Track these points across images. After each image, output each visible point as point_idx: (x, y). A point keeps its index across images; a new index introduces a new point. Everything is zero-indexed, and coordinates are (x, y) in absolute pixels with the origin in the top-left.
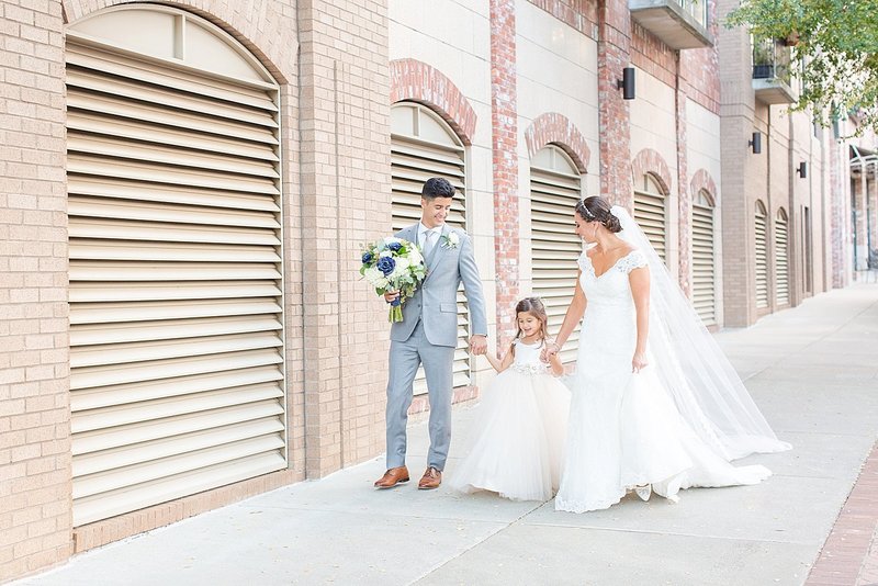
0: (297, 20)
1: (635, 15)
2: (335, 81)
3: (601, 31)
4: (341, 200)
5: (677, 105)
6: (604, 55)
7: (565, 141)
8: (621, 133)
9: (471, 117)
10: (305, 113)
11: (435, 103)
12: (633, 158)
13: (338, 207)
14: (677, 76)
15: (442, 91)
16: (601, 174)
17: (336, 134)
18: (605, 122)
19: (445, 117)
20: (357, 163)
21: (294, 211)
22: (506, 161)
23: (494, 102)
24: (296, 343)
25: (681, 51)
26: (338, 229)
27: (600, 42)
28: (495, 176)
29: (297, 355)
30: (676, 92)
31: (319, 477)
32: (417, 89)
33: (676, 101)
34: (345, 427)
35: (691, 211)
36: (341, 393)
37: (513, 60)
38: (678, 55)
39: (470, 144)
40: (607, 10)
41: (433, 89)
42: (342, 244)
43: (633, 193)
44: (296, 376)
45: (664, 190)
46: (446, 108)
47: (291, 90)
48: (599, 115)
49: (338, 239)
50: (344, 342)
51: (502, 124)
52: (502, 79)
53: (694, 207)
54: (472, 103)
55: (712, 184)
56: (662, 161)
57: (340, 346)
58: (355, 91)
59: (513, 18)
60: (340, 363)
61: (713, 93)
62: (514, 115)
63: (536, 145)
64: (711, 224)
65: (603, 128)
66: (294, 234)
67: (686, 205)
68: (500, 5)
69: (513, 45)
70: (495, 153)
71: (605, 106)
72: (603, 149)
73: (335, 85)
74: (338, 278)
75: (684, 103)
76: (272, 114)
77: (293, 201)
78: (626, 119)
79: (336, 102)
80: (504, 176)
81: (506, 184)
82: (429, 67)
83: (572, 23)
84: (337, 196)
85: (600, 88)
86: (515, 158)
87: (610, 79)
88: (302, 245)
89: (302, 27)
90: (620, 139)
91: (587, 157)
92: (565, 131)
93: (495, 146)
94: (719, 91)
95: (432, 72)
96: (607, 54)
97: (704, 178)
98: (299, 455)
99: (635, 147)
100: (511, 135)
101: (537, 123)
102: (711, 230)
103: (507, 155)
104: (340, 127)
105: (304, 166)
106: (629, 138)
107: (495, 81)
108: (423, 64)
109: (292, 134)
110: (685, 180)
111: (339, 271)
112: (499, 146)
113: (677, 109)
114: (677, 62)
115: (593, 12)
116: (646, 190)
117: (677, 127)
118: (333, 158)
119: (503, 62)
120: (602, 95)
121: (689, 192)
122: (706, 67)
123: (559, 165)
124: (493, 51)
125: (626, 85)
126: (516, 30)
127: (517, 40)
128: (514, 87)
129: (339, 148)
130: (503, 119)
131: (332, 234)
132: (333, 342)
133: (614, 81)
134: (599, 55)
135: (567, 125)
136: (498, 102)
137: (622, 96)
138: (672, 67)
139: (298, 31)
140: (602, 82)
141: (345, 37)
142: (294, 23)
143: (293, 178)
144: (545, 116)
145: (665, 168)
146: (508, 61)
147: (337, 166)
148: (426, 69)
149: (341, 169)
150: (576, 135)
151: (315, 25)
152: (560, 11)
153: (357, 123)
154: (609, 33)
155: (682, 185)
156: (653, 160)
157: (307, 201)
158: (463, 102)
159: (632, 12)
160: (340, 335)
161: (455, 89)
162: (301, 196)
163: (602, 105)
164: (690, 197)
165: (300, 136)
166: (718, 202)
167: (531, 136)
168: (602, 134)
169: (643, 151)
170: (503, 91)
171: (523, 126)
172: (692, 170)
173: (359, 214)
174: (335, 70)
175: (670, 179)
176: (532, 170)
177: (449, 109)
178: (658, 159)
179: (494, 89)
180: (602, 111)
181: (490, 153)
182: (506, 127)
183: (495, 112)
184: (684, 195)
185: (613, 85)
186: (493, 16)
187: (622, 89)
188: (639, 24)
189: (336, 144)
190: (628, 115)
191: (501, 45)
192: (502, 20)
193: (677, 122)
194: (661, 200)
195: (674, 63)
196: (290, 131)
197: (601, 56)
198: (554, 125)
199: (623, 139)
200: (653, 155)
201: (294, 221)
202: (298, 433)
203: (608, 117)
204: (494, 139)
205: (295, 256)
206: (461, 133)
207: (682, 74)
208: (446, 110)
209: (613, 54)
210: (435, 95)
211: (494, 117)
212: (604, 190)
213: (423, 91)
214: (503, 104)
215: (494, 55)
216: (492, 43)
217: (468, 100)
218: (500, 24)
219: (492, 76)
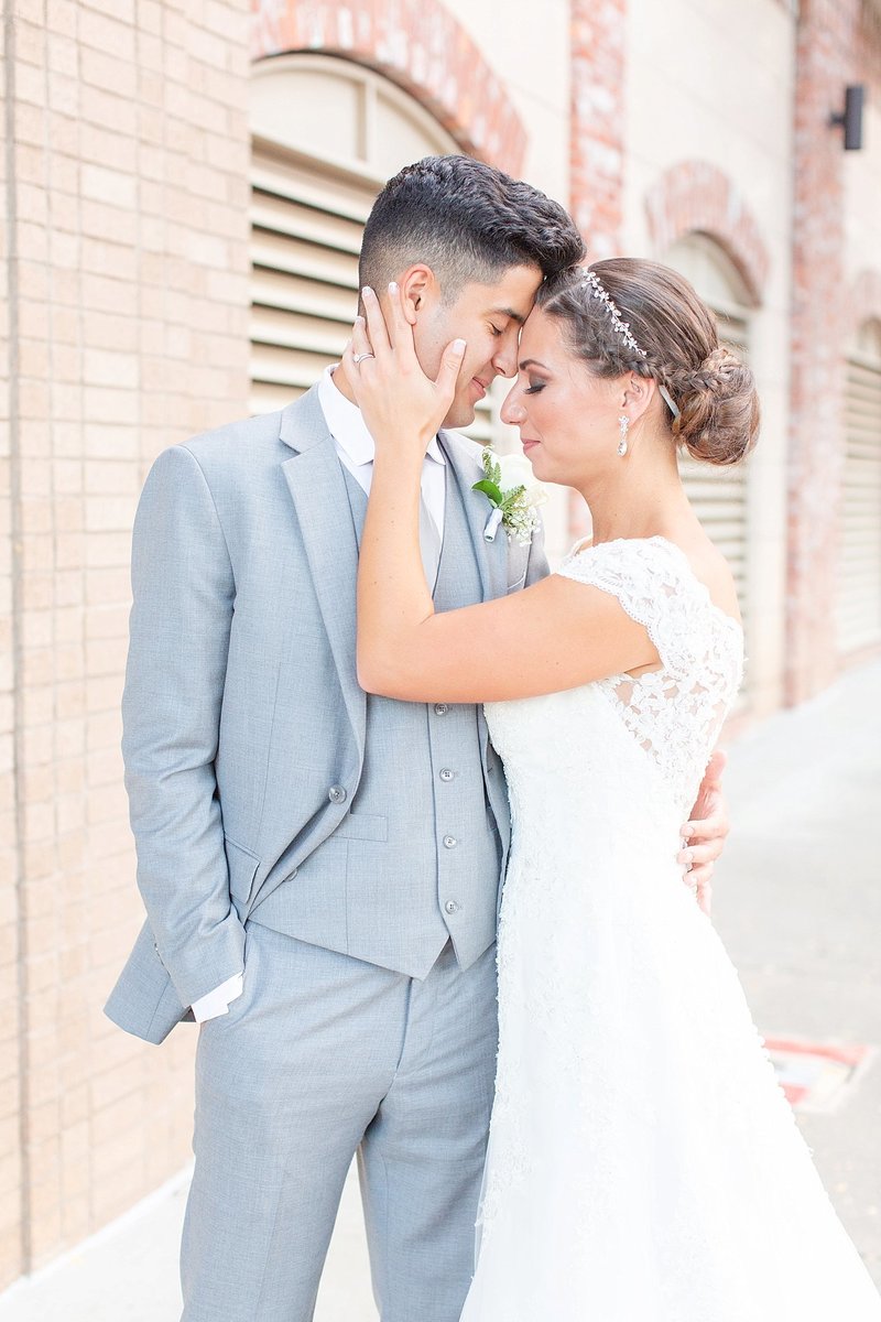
7: (726, 229)
9: (514, 134)
15: (438, 44)
19: (444, 119)
23: (574, 109)
27: (799, 22)
32: (364, 26)
37: (621, 8)
41: (415, 35)
46: (447, 94)
48: (795, 180)
51: (592, 162)
52: (594, 52)
62: (618, 146)
63: (669, 231)
65: (802, 210)
71: (806, 162)
72: (798, 257)
85: (798, 124)
90: (827, 238)
92: (724, 207)
100: (612, 197)
101: (670, 178)
107: (579, 52)
112: (584, 218)
119: (599, 9)
125: (850, 121)
128: (622, 76)
130: (600, 157)
134: (798, 49)
135: (730, 196)
136: (584, 108)
137: (839, 142)
144: (688, 167)
146: (610, 10)
150: (746, 221)
158: (495, 93)
161: (474, 52)
167: (658, 206)
168: (797, 224)
170: (597, 80)
179: (575, 73)
180: (799, 173)
182: (601, 175)
183: (575, 131)
187: (840, 131)
197: (802, 52)
199: (833, 240)
210: (419, 53)
211: (574, 146)
212: (796, 347)
213: (379, 35)
214: (597, 113)
217: (509, 89)
219: (570, 37)
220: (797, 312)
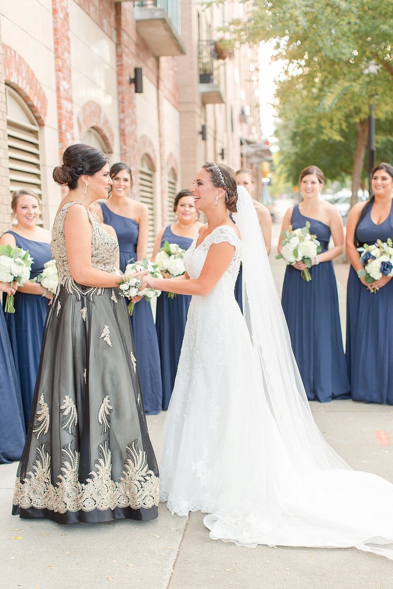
3: (119, 36)
5: (158, 100)
6: (122, 55)
7: (100, 126)
9: (43, 101)
14: (158, 78)
15: (24, 74)
16: (122, 154)
18: (123, 111)
19: (26, 99)
22: (68, 140)
23: (58, 89)
25: (161, 58)
27: (118, 45)
30: (158, 89)
32: (8, 71)
33: (158, 97)
35: (167, 184)
37: (69, 52)
38: (159, 60)
39: (44, 125)
40: (122, 18)
41: (18, 71)
45: (153, 167)
46: (27, 90)
48: (119, 105)
51: (64, 108)
52: (62, 69)
53: (169, 182)
54: (44, 89)
56: (152, 145)
62: (71, 101)
63: (83, 128)
65: (122, 116)
67: (165, 179)
69: (68, 39)
70: (60, 134)
71: (123, 98)
72: (122, 133)
75: (162, 99)
85: (119, 83)
86: (72, 138)
87: (125, 76)
90: (131, 126)
91: (113, 140)
92: (99, 117)
93: (60, 127)
94: (179, 92)
97: (173, 159)
99: (139, 133)
100: (70, 119)
101: (84, 109)
106: (136, 124)
107: (59, 70)
108: (11, 49)
110: (164, 160)
112: (64, 127)
113: (158, 104)
114: (158, 66)
115: (113, 17)
116: (143, 167)
117: (159, 119)
119: (63, 54)
120: (120, 88)
121: (166, 169)
124: (56, 42)
125: (137, 82)
126: (70, 26)
127: (71, 34)
128: (69, 77)
130: (66, 105)
133: (127, 78)
134: (117, 55)
135: (101, 113)
136: (61, 89)
138: (155, 70)
140: (121, 78)
144: (88, 104)
145: (153, 151)
146: (66, 54)
150: (106, 122)
152: (94, 15)
154: (124, 36)
155: (162, 164)
156: (148, 144)
158: (38, 87)
161: (33, 75)
163: (120, 97)
164: (167, 173)
166: (179, 177)
167: (81, 119)
168: (122, 121)
169: (142, 137)
170: (64, 79)
171: (77, 110)
172: (167, 151)
175: (156, 158)
177: (29, 92)
179: (58, 77)
180: (120, 102)
181: (57, 133)
182: (67, 112)
183: (59, 97)
184: (164, 172)
185: (126, 81)
186: (55, 11)
190: (135, 106)
191: (61, 38)
194: (152, 176)
195: (156, 67)
197: (119, 56)
198: (93, 112)
200: (148, 140)
203: (124, 107)
204: (60, 121)
206: (37, 115)
207: (161, 76)
209: (128, 55)
211: (59, 102)
214: (65, 90)
215: (57, 46)
216: (55, 35)
217: (42, 85)
218: (60, 19)
219: (56, 65)
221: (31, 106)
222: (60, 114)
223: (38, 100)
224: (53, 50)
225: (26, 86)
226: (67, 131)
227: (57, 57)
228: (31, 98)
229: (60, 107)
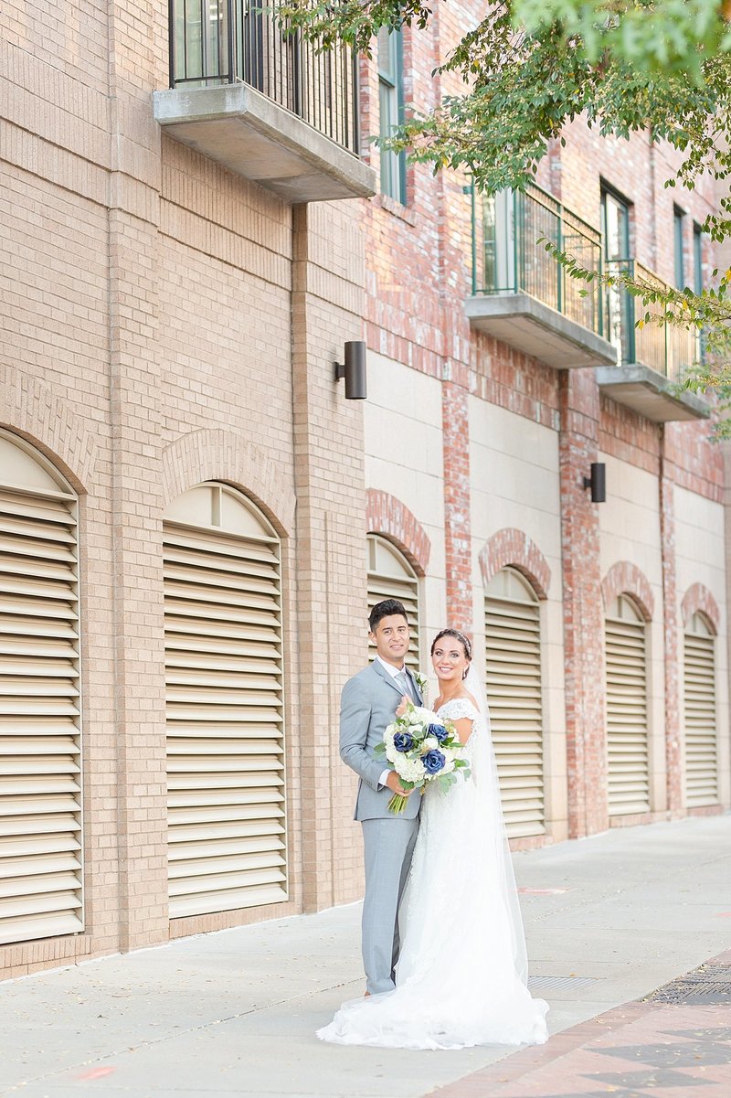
0: (294, 476)
1: (605, 390)
2: (326, 531)
3: (563, 419)
4: (331, 646)
5: (661, 498)
6: (568, 449)
7: (522, 562)
8: (588, 545)
9: (425, 544)
10: (302, 564)
11: (392, 534)
12: (603, 575)
13: (328, 654)
14: (661, 459)
15: (398, 519)
16: (564, 600)
17: (327, 582)
18: (569, 534)
19: (400, 547)
20: (343, 610)
21: (293, 658)
22: (460, 592)
23: (447, 525)
24: (295, 783)
25: (667, 425)
26: (329, 674)
27: (562, 433)
28: (449, 610)
29: (296, 794)
30: (661, 477)
31: (316, 911)
32: (376, 521)
33: (661, 492)
34: (335, 867)
35: (681, 642)
36: (332, 834)
37: (466, 473)
38: (662, 430)
39: (424, 576)
40: (571, 392)
41: (391, 517)
42: (332, 687)
43: (603, 623)
44: (296, 815)
45: (644, 615)
46: (400, 536)
47: (290, 543)
48: (562, 525)
49: (329, 684)
50: (334, 784)
51: (456, 549)
52: (455, 498)
53: (687, 637)
54: (425, 529)
55: (711, 602)
56: (642, 577)
57: (331, 788)
58: (341, 539)
59: (466, 424)
60: (331, 805)
61: (713, 473)
62: (468, 537)
63: (491, 570)
64: (712, 660)
65: (567, 540)
66: (294, 679)
67: (675, 634)
68: (453, 412)
69: (466, 456)
70: (449, 583)
71: (569, 513)
72: (567, 568)
73: (326, 535)
74: (329, 721)
75: (671, 494)
76: (274, 566)
77: (292, 648)
78: (595, 526)
79: (326, 551)
80: (459, 610)
81: (461, 618)
82: (387, 495)
83: (529, 414)
84: (328, 643)
85: (563, 491)
86: (469, 588)
87: (575, 479)
88: (299, 689)
89: (300, 482)
90: (587, 553)
91: (547, 580)
92: (521, 549)
93: (449, 575)
94: (721, 466)
95: (390, 499)
96: (572, 447)
97: (701, 597)
98: (298, 889)
99: (606, 562)
100: (465, 562)
101: (491, 543)
102: (712, 669)
103: (462, 585)
104: (330, 575)
105: (301, 615)
106: (597, 549)
107: (449, 500)
108: (381, 492)
109: (292, 585)
110: (673, 600)
111: (329, 715)
112: (454, 575)
113: (661, 504)
114: (661, 439)
115: (553, 395)
116: (620, 616)
117: (662, 529)
118: (324, 605)
119: (456, 477)
120: (565, 498)
121: (679, 617)
122: (702, 438)
123: (515, 591)
124: (447, 466)
125: (595, 484)
126: (470, 437)
127: (470, 449)
128: (467, 504)
129: (330, 596)
130: (459, 544)
131: (323, 679)
132: (324, 783)
133: (580, 480)
134: (561, 448)
135: (524, 542)
136: (452, 524)
137: (589, 497)
138: (652, 447)
139: (295, 486)
140: (566, 483)
141: (333, 487)
142: (292, 478)
143: (292, 626)
144: (500, 535)
145: (645, 586)
146: (462, 476)
147: (327, 613)
148: (384, 497)
149: (331, 616)
150: (535, 553)
151: (312, 481)
152: (516, 404)
153: (342, 570)
154: (574, 418)
155: (669, 608)
156: (629, 577)
157: (304, 648)
158: (417, 529)
159: (601, 386)
160: (330, 777)
161: (410, 515)
162: (298, 643)
163: (564, 512)
164: (680, 623)
165: (297, 587)
166: (722, 628)
167: (486, 560)
168: (565, 548)
169: (615, 566)
170: (457, 510)
171: (477, 547)
172: (683, 584)
173: (344, 659)
174: (326, 520)
175: (652, 601)
176: (487, 599)
177: (405, 537)
178: (637, 574)
179: (447, 510)
180: (565, 520)
181: (443, 583)
182: (460, 553)
183: (448, 535)
184: (671, 621)
185: (577, 485)
186: (446, 426)
187: (589, 490)
188: (609, 399)
189: (327, 592)
190: (596, 521)
191: (454, 458)
192: (455, 428)
193: (662, 521)
194: (641, 629)
195: (656, 441)
196: (290, 581)
197: (564, 449)
198: (510, 544)
199: (592, 553)
200: (630, 569)
201: (293, 668)
202: (297, 868)
203: (571, 525)
204: (448, 567)
205: (294, 700)
206: (415, 564)
207: (668, 454)
208: (402, 540)
209: (578, 445)
210: (392, 524)
211: (448, 542)
212: (568, 620)
213: (381, 522)
214: (457, 525)
215: (447, 471)
216: (445, 456)
217: (422, 525)
218: (453, 434)
219: (445, 494)
220: (567, 600)
221: (407, 555)
222: (448, 558)
223: (417, 545)
224: (442, 475)
225: (400, 532)
226: (459, 579)
227: (447, 484)
228: (407, 546)
229: (449, 549)
